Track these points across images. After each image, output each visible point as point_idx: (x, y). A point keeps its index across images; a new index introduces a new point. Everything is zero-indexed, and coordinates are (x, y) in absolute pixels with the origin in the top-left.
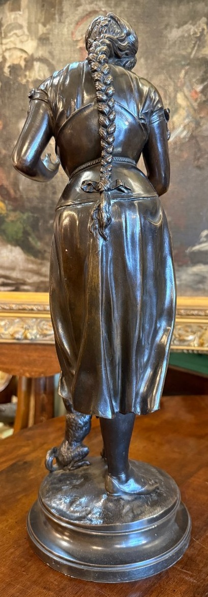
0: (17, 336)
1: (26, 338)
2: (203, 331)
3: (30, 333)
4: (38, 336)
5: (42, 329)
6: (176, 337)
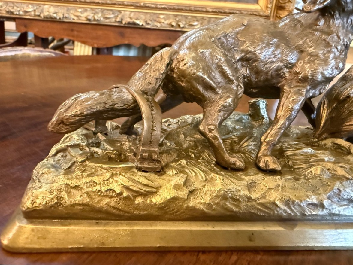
0: (89, 17)
1: (95, 20)
2: (203, 20)
3: (97, 16)
4: (102, 19)
5: (105, 14)
6: (187, 23)
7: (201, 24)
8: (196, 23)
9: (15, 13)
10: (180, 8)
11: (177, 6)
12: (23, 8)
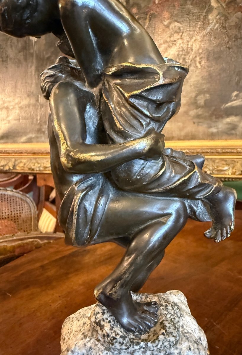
6: (215, 168)
7: (233, 168)
8: (226, 168)
9: (35, 169)
10: (204, 151)
11: (201, 149)
12: (43, 163)
